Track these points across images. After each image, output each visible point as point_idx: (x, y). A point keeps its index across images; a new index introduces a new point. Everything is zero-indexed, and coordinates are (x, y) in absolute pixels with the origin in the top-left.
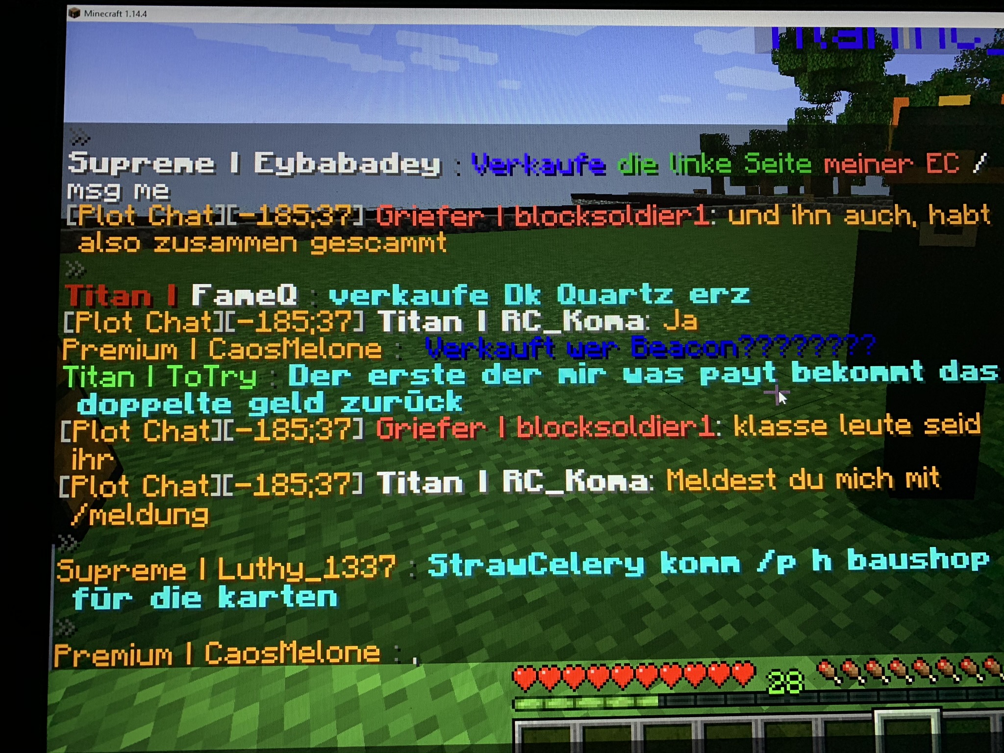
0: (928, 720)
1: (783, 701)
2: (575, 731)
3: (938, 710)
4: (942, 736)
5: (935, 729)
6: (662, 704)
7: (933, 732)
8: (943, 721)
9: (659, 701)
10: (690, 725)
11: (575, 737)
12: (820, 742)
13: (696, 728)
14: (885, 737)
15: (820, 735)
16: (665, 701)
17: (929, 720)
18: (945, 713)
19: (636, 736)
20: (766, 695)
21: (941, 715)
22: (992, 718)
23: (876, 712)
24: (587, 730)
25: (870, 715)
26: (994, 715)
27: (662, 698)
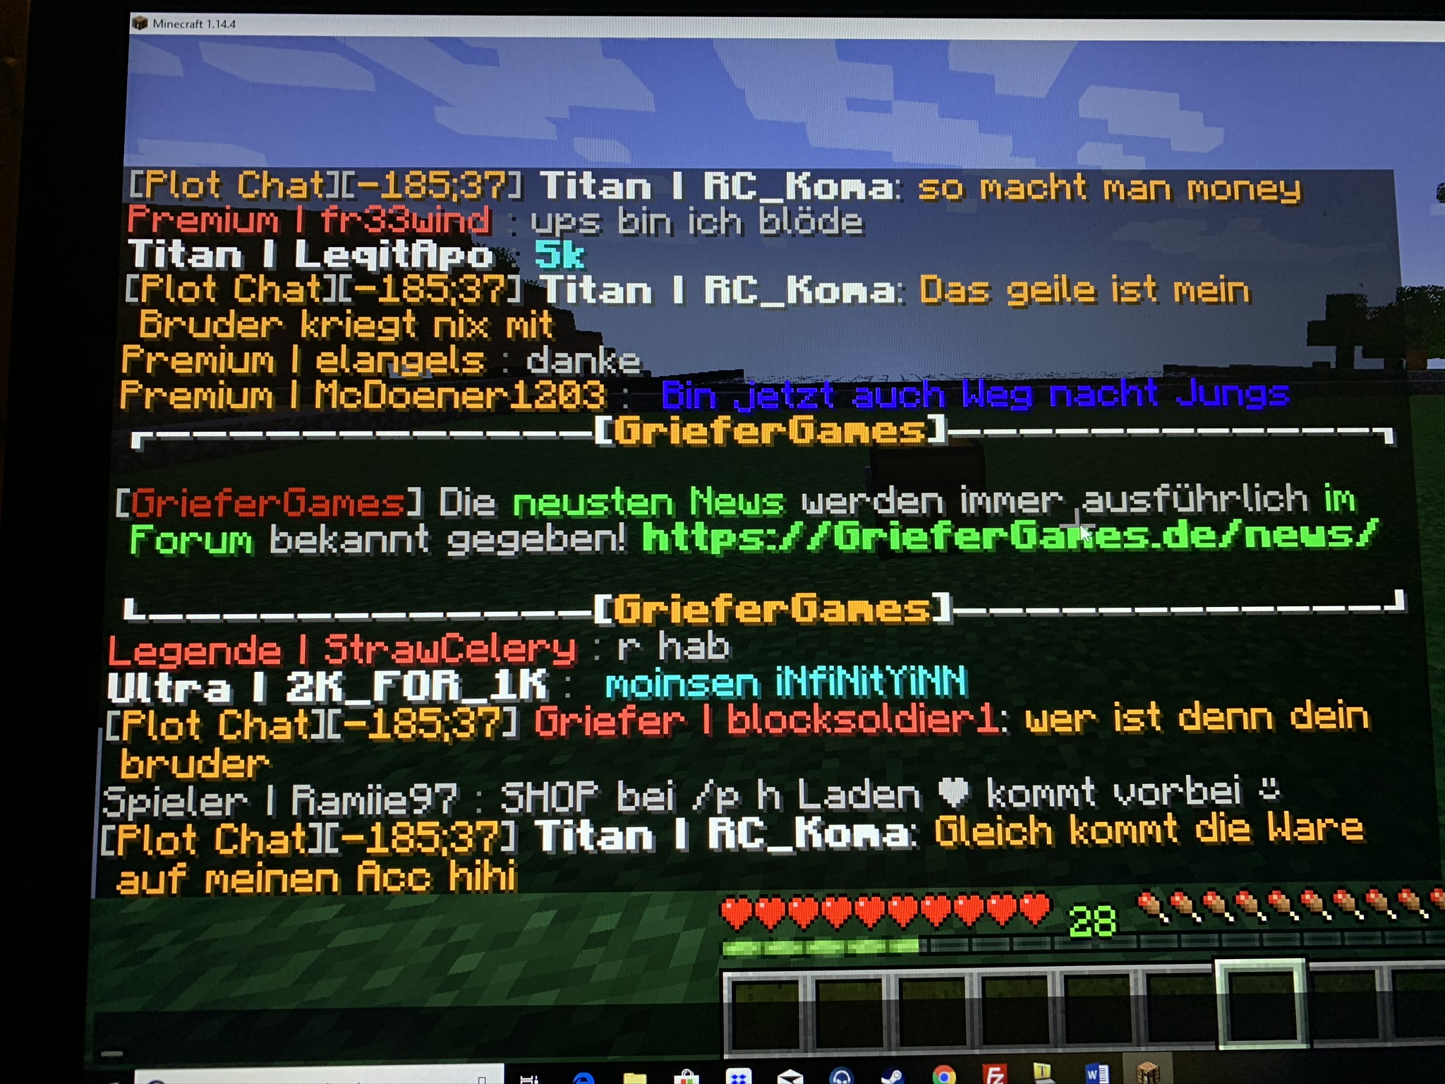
0: (1289, 975)
1: (1089, 947)
2: (805, 986)
3: (1303, 960)
4: (1310, 996)
5: (1299, 986)
6: (925, 950)
7: (1297, 990)
8: (1311, 976)
9: (921, 946)
10: (962, 979)
11: (805, 995)
12: (1141, 1002)
13: (971, 983)
14: (1231, 997)
15: (1141, 993)
16: (929, 946)
17: (1291, 974)
18: (1312, 965)
19: (888, 993)
20: (1066, 939)
21: (1308, 968)
22: (1377, 972)
23: (1217, 962)
24: (821, 986)
25: (1209, 966)
26: (1381, 968)
27: (925, 941)
